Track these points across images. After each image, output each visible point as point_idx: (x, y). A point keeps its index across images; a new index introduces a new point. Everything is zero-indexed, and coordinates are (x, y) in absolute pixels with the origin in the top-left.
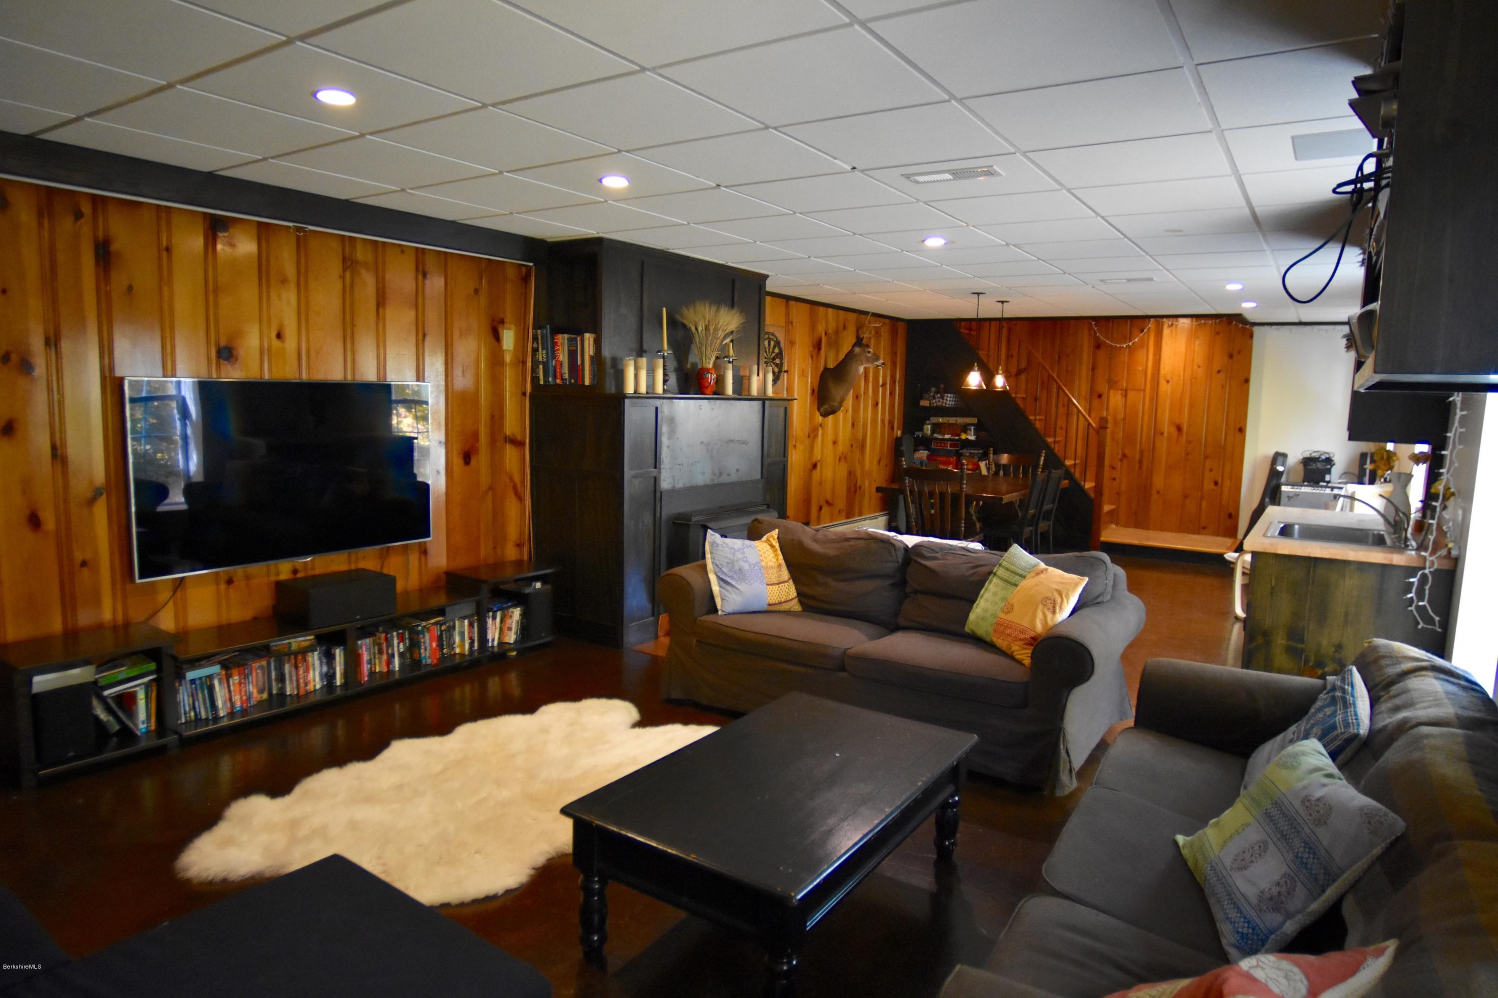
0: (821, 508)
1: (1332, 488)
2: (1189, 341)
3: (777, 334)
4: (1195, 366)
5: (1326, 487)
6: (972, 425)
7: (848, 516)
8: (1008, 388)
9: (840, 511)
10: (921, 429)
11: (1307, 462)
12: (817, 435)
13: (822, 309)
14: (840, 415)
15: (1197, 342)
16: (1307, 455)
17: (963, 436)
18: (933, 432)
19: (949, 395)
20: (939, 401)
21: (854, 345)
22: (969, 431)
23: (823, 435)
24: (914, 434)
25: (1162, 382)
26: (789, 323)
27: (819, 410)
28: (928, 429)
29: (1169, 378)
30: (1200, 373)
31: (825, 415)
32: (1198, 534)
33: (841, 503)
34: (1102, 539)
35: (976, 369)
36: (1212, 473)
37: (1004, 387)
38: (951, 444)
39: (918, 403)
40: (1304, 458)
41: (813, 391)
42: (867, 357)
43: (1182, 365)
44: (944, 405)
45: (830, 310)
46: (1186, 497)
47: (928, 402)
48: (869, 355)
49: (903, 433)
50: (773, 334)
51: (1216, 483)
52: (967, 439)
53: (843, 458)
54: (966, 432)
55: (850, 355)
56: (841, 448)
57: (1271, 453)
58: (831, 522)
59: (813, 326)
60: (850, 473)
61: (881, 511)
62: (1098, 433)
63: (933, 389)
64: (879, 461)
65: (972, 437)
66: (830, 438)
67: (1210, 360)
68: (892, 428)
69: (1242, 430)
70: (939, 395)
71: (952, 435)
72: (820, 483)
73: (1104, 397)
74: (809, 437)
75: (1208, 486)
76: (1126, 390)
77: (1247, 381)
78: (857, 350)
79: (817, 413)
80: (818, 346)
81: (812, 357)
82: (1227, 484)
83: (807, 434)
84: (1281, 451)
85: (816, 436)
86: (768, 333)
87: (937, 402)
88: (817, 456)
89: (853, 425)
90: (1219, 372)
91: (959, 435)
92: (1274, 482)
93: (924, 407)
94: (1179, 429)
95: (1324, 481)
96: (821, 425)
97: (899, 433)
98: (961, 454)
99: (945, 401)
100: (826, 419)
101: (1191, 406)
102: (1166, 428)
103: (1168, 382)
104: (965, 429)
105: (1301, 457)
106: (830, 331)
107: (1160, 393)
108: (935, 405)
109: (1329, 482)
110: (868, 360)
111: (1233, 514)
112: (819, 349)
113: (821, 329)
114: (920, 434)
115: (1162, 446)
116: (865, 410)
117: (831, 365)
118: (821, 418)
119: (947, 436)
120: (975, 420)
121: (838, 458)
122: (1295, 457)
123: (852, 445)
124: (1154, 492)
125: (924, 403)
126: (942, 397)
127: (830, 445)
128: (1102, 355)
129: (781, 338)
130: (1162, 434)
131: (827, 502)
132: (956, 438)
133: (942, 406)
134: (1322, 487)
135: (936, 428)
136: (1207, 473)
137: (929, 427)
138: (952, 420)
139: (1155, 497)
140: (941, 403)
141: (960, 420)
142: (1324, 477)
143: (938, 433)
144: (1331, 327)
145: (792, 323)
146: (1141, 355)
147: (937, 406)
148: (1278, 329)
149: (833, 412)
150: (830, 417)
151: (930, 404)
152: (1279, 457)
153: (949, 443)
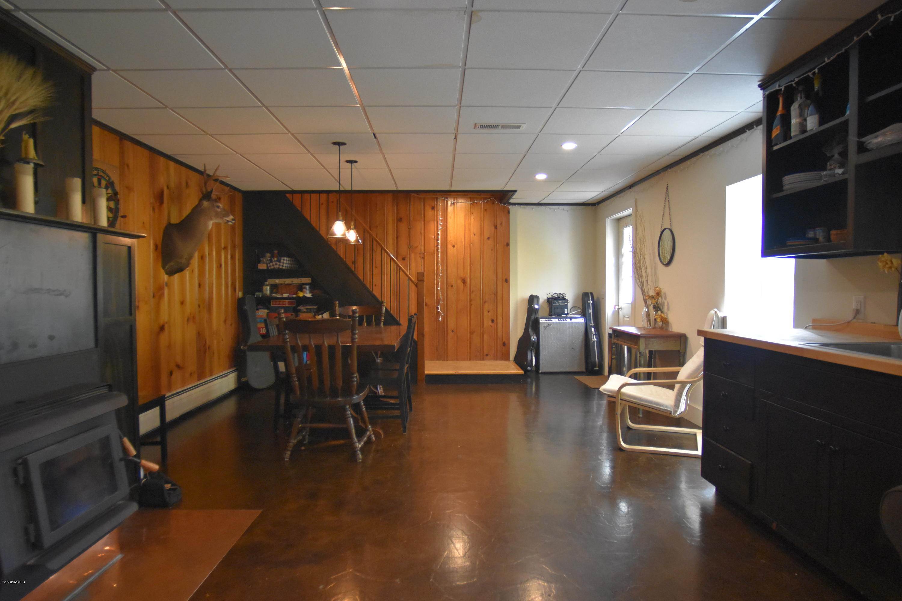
0: (171, 373)
1: (571, 318)
2: (466, 215)
3: (108, 172)
4: (472, 235)
5: (567, 318)
6: (307, 284)
7: (200, 378)
8: (360, 241)
9: (191, 374)
10: (261, 290)
11: (550, 301)
12: (163, 294)
13: (162, 160)
14: (187, 273)
15: (472, 218)
16: (550, 296)
17: (301, 294)
18: (272, 292)
19: (285, 258)
20: (276, 264)
21: (201, 200)
22: (304, 290)
23: (169, 294)
24: (254, 295)
25: (450, 246)
26: (123, 165)
27: (164, 268)
28: (267, 290)
29: (454, 244)
30: (476, 239)
31: (171, 273)
32: (483, 360)
33: (192, 366)
34: (426, 372)
35: (341, 218)
36: (490, 314)
37: (357, 241)
38: (289, 302)
39: (256, 267)
40: (548, 299)
41: (156, 247)
42: (217, 211)
43: (463, 234)
44: (281, 267)
45: (172, 164)
46: (472, 333)
47: (266, 265)
48: (219, 210)
49: (244, 294)
50: (104, 172)
51: (493, 321)
52: (304, 296)
53: (191, 319)
54: (302, 291)
55: (197, 211)
56: (188, 309)
57: (527, 296)
58: (183, 386)
59: (153, 176)
60: (200, 335)
61: (229, 368)
62: (416, 286)
63: (268, 255)
64: (225, 321)
65: (308, 295)
66: (177, 298)
67: (482, 229)
68: (234, 289)
69: (507, 281)
70: (276, 259)
71: (290, 294)
72: (169, 347)
73: (408, 260)
74: (154, 297)
75: (488, 323)
76: (424, 254)
77: (508, 245)
78: (205, 204)
79: (162, 272)
80: (160, 198)
81: (154, 209)
82: (500, 320)
83: (152, 295)
84: (534, 294)
85: (162, 296)
86: (98, 169)
87: (275, 265)
88: (164, 317)
89: (200, 285)
90: (488, 238)
91: (296, 293)
92: (533, 317)
93: (263, 271)
94: (464, 281)
95: (564, 314)
96: (167, 285)
97: (240, 294)
98: (299, 310)
99: (281, 264)
100: (172, 277)
101: (471, 264)
102: (455, 281)
103: (454, 246)
104: (301, 288)
105: (546, 298)
106: (172, 185)
107: (449, 255)
108: (272, 267)
109: (567, 314)
110: (217, 215)
111: (506, 343)
112: (162, 202)
113: (162, 180)
114: (259, 294)
115: (453, 295)
116: (211, 270)
117: (175, 220)
118: (166, 277)
119: (285, 295)
120: (308, 280)
121: (186, 319)
122: (543, 297)
123: (199, 306)
124: (450, 331)
125: (262, 266)
126: (279, 261)
127: (177, 306)
128: (403, 227)
129: (115, 178)
130: (452, 286)
131: (178, 366)
132: (294, 296)
133: (279, 268)
134: (564, 318)
135: (274, 287)
136: (486, 313)
137: (268, 287)
138: (288, 281)
139: (450, 334)
140: (278, 266)
141: (296, 281)
142: (564, 311)
143: (276, 293)
144: (557, 207)
145: (128, 166)
146: (432, 226)
147: (274, 268)
148: (525, 208)
149: (180, 270)
150: (176, 276)
151: (267, 267)
152: (533, 299)
153: (287, 301)
